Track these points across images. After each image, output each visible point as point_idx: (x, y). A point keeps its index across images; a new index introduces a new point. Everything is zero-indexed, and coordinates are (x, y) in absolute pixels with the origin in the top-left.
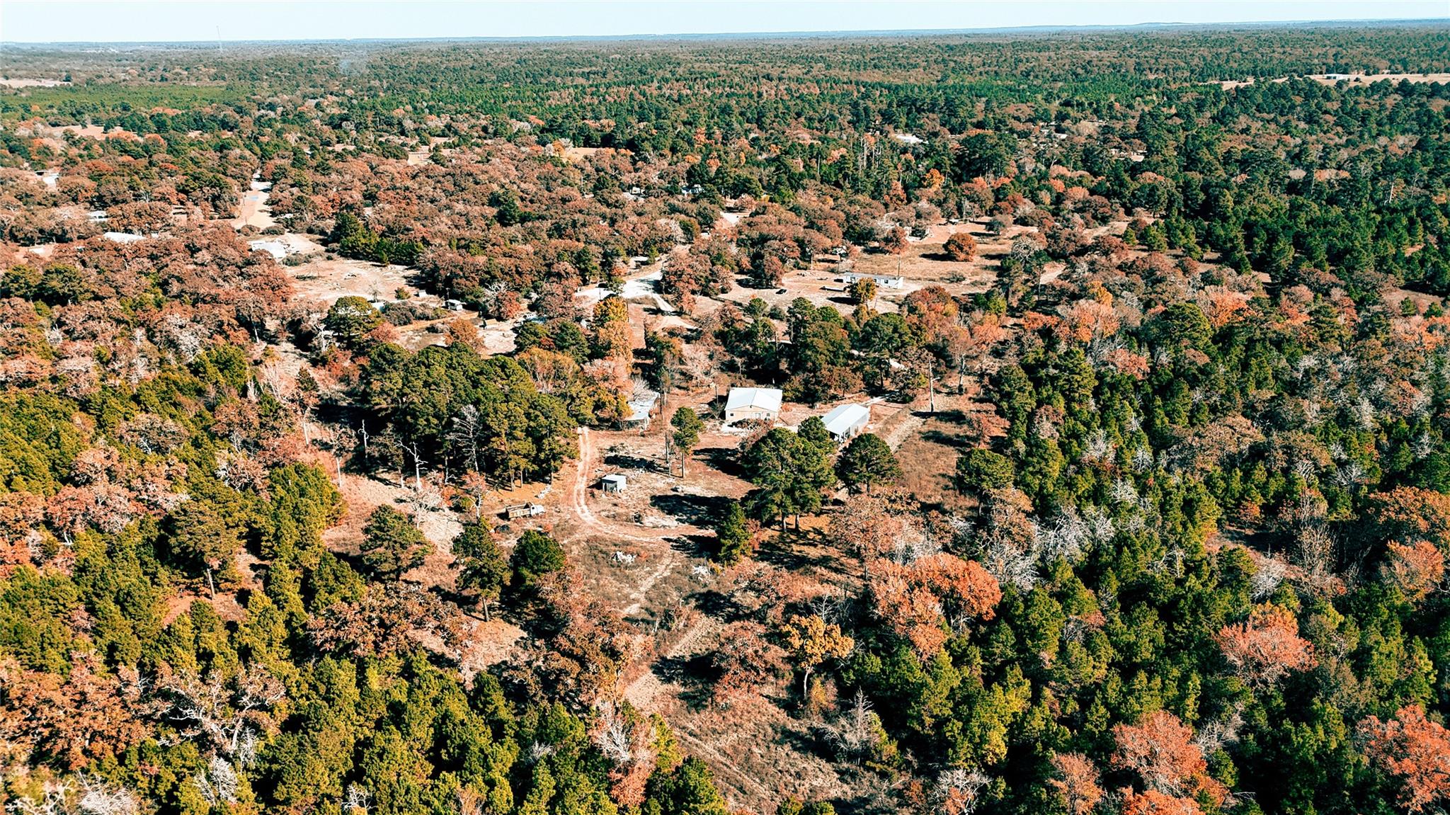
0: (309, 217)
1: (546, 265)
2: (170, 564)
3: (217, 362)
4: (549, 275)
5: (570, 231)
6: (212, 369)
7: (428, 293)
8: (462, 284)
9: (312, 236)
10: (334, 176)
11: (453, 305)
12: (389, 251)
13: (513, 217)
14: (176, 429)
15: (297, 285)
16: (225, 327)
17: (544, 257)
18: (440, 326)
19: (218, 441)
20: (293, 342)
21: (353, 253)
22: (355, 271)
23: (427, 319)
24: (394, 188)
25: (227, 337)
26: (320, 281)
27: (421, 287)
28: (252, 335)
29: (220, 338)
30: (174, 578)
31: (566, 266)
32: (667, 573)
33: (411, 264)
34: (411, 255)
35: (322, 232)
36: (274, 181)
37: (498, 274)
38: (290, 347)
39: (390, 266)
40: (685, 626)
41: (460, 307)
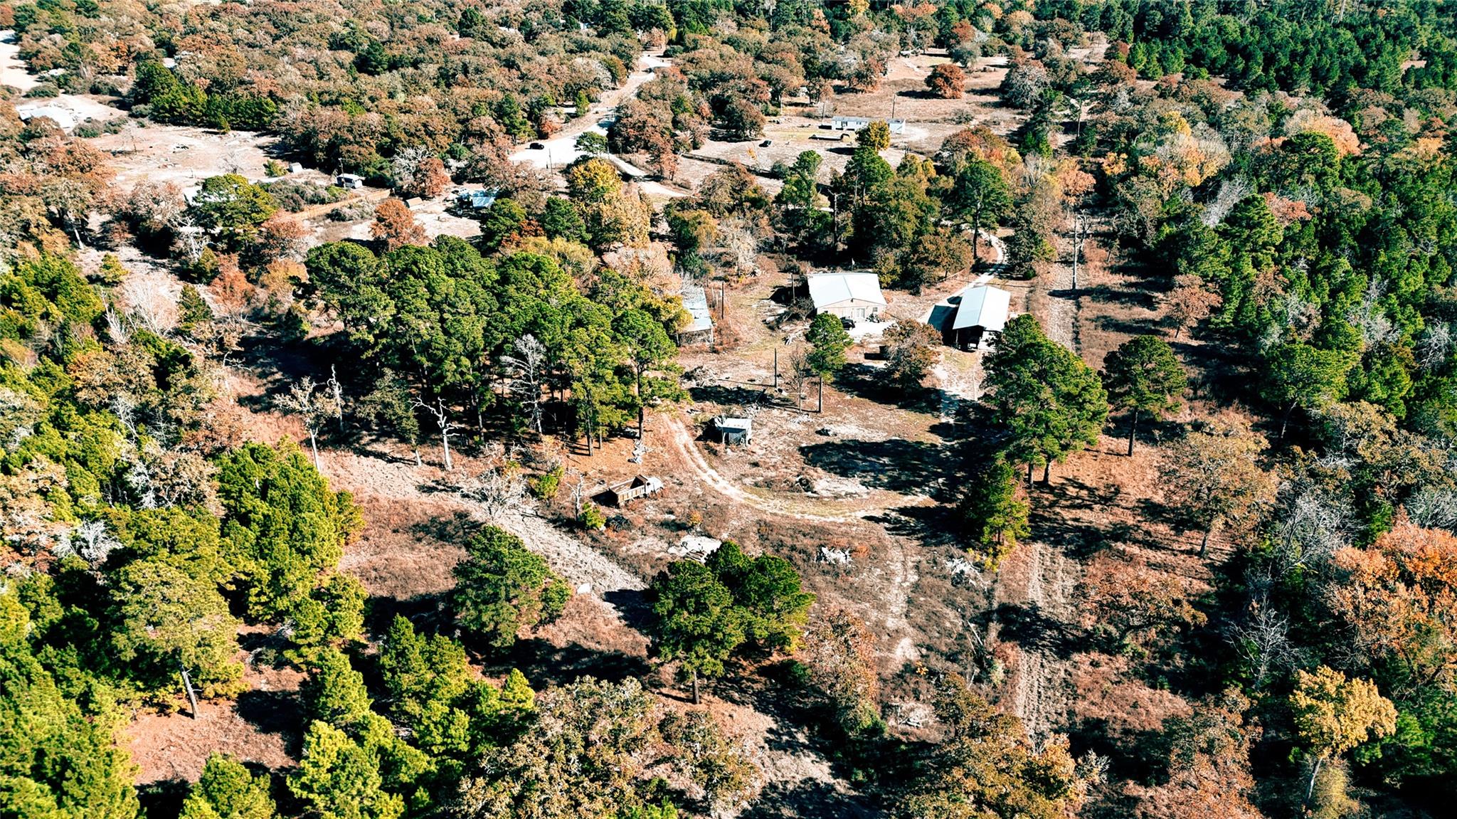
0: (88, 72)
1: (459, 121)
2: (108, 672)
3: (36, 283)
4: (466, 134)
5: (460, 76)
6: (31, 294)
7: (304, 166)
8: (354, 152)
9: (101, 97)
10: (104, 18)
11: (349, 181)
12: (225, 112)
13: (380, 63)
14: (18, 404)
15: (110, 163)
16: (33, 230)
17: (455, 112)
18: (346, 211)
19: (93, 415)
20: (135, 245)
21: (172, 116)
22: (186, 142)
23: (323, 202)
24: (194, 31)
25: (39, 245)
26: (138, 157)
27: (291, 159)
28: (73, 238)
29: (29, 246)
30: (122, 694)
31: (486, 121)
32: (913, 578)
33: (262, 129)
34: (259, 116)
35: (113, 92)
36: (20, 28)
37: (403, 137)
38: (134, 253)
39: (231, 133)
40: (1006, 672)
41: (359, 184)
